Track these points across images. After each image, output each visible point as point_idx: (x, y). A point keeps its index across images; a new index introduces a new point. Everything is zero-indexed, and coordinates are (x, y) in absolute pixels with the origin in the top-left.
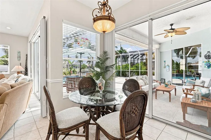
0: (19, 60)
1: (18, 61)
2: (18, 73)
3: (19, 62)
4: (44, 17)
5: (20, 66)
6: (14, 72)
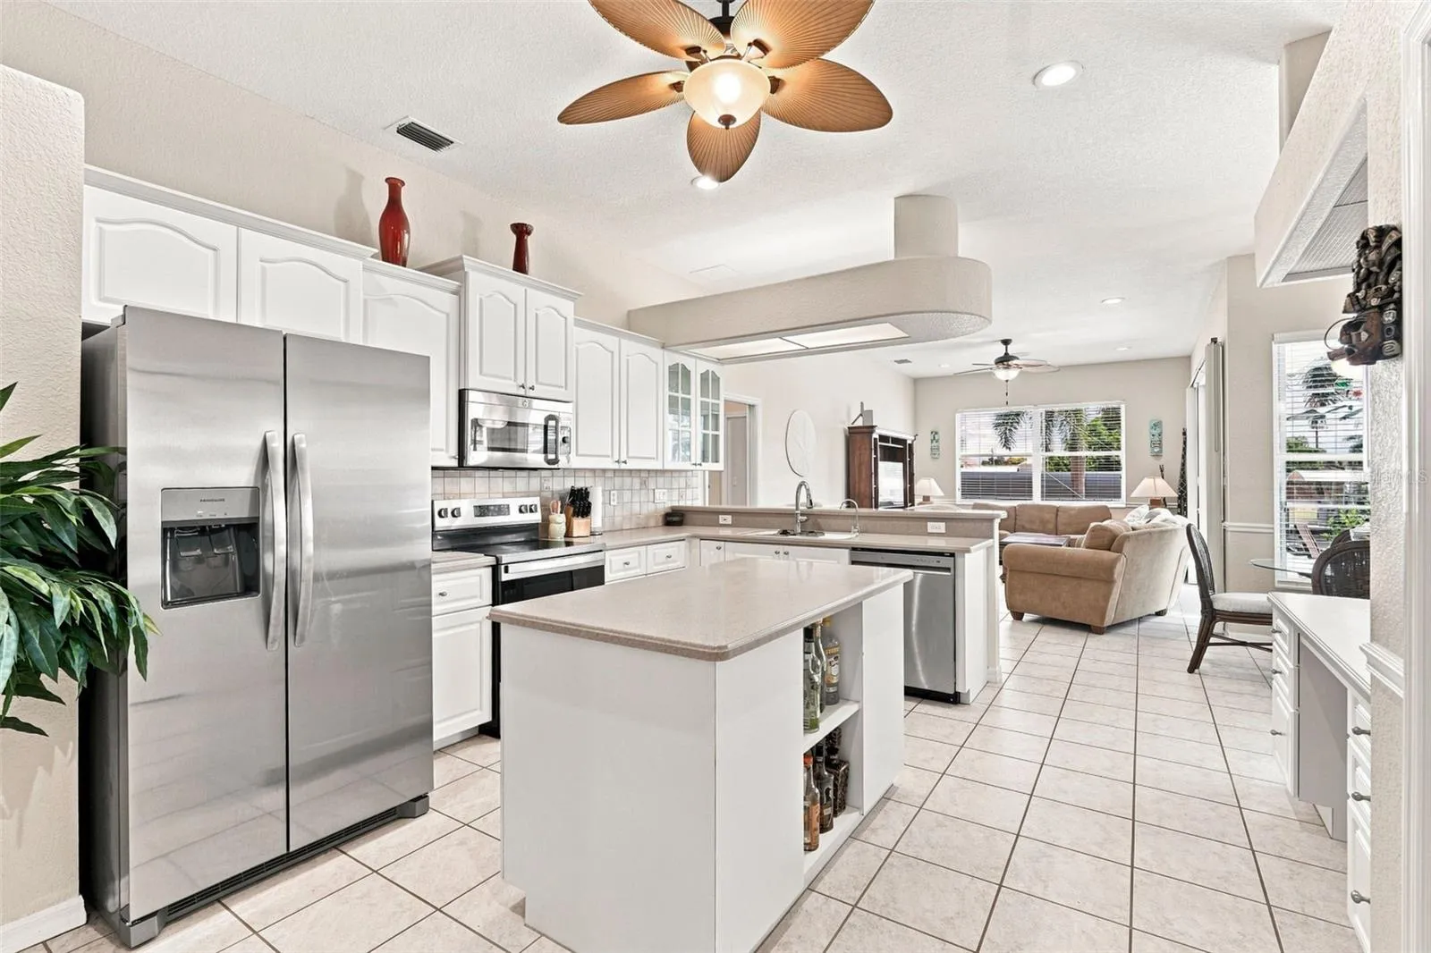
0: (1158, 455)
1: (1152, 459)
2: (1155, 503)
3: (1156, 464)
4: (1214, 341)
5: (1160, 481)
6: (1140, 500)
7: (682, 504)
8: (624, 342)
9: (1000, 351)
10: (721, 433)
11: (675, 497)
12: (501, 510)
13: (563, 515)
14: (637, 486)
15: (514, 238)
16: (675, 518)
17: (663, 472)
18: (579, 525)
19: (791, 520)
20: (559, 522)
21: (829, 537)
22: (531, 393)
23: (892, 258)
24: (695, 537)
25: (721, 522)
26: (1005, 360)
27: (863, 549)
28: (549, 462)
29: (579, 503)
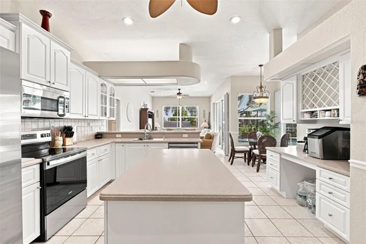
1: (203, 118)
4: (227, 93)
5: (206, 123)
6: (202, 127)
7: (100, 131)
8: (87, 72)
9: (178, 92)
10: (115, 108)
11: (98, 129)
12: (33, 136)
13: (62, 137)
14: (86, 125)
15: (41, 17)
16: (99, 136)
17: (99, 120)
18: (69, 141)
19: (143, 135)
20: (59, 141)
21: (155, 140)
22: (53, 86)
23: (178, 60)
24: (113, 142)
25: (117, 137)
26: (179, 94)
27: (172, 143)
28: (60, 115)
29: (68, 132)
